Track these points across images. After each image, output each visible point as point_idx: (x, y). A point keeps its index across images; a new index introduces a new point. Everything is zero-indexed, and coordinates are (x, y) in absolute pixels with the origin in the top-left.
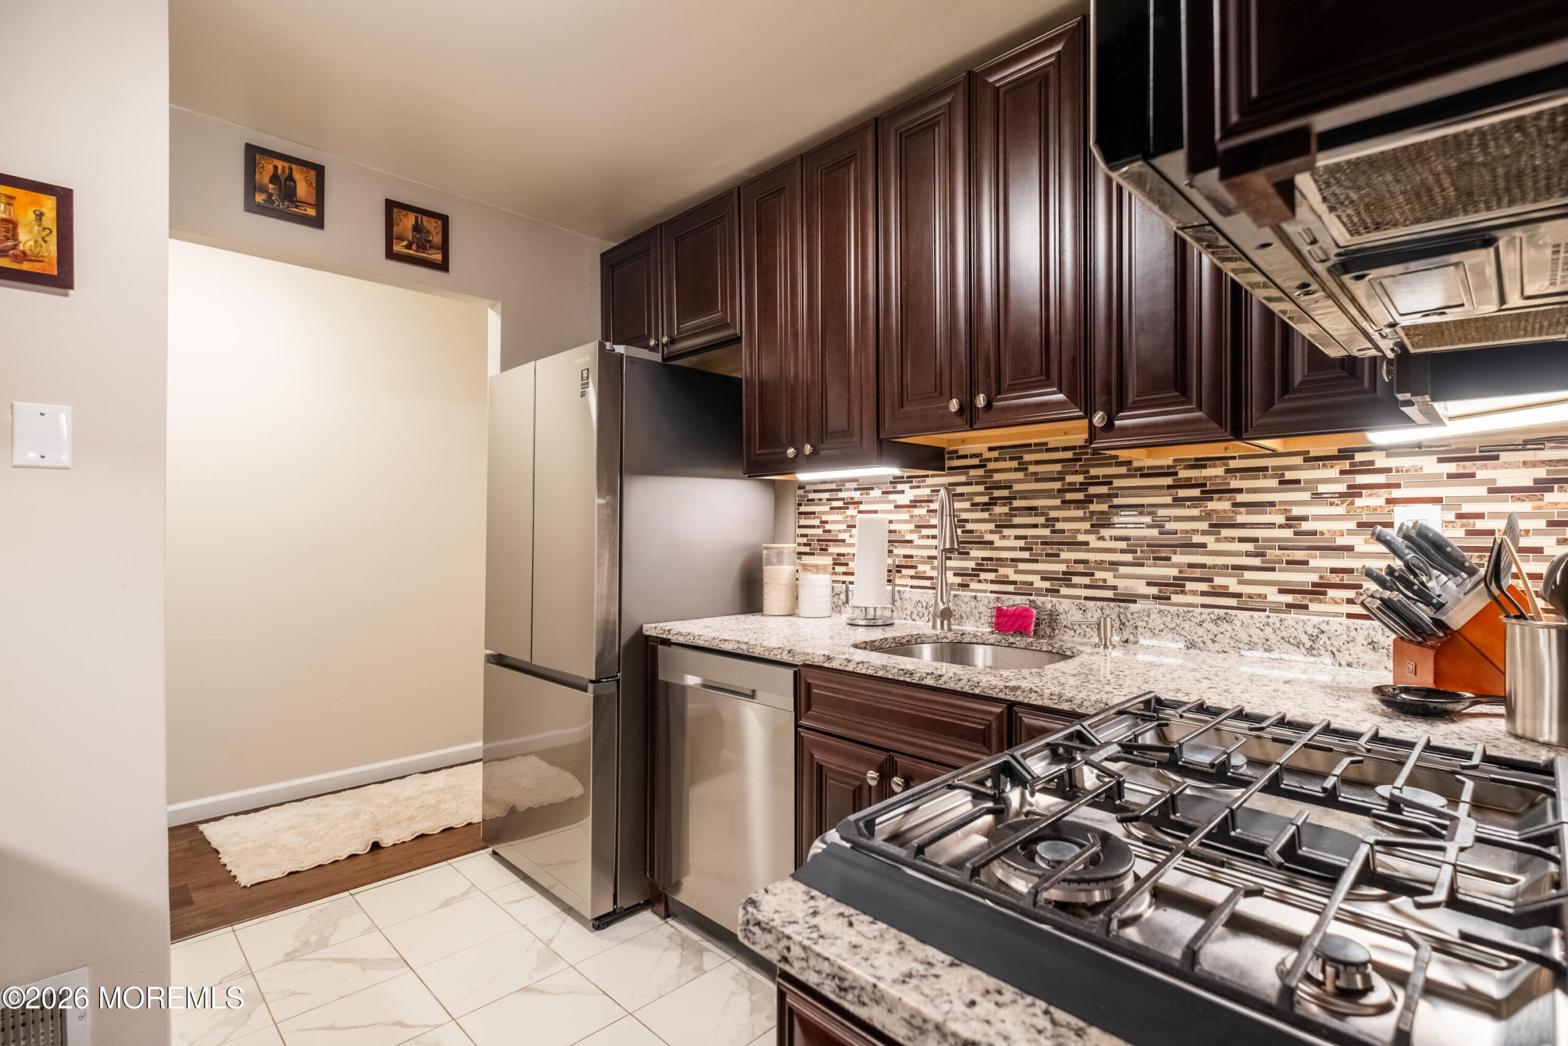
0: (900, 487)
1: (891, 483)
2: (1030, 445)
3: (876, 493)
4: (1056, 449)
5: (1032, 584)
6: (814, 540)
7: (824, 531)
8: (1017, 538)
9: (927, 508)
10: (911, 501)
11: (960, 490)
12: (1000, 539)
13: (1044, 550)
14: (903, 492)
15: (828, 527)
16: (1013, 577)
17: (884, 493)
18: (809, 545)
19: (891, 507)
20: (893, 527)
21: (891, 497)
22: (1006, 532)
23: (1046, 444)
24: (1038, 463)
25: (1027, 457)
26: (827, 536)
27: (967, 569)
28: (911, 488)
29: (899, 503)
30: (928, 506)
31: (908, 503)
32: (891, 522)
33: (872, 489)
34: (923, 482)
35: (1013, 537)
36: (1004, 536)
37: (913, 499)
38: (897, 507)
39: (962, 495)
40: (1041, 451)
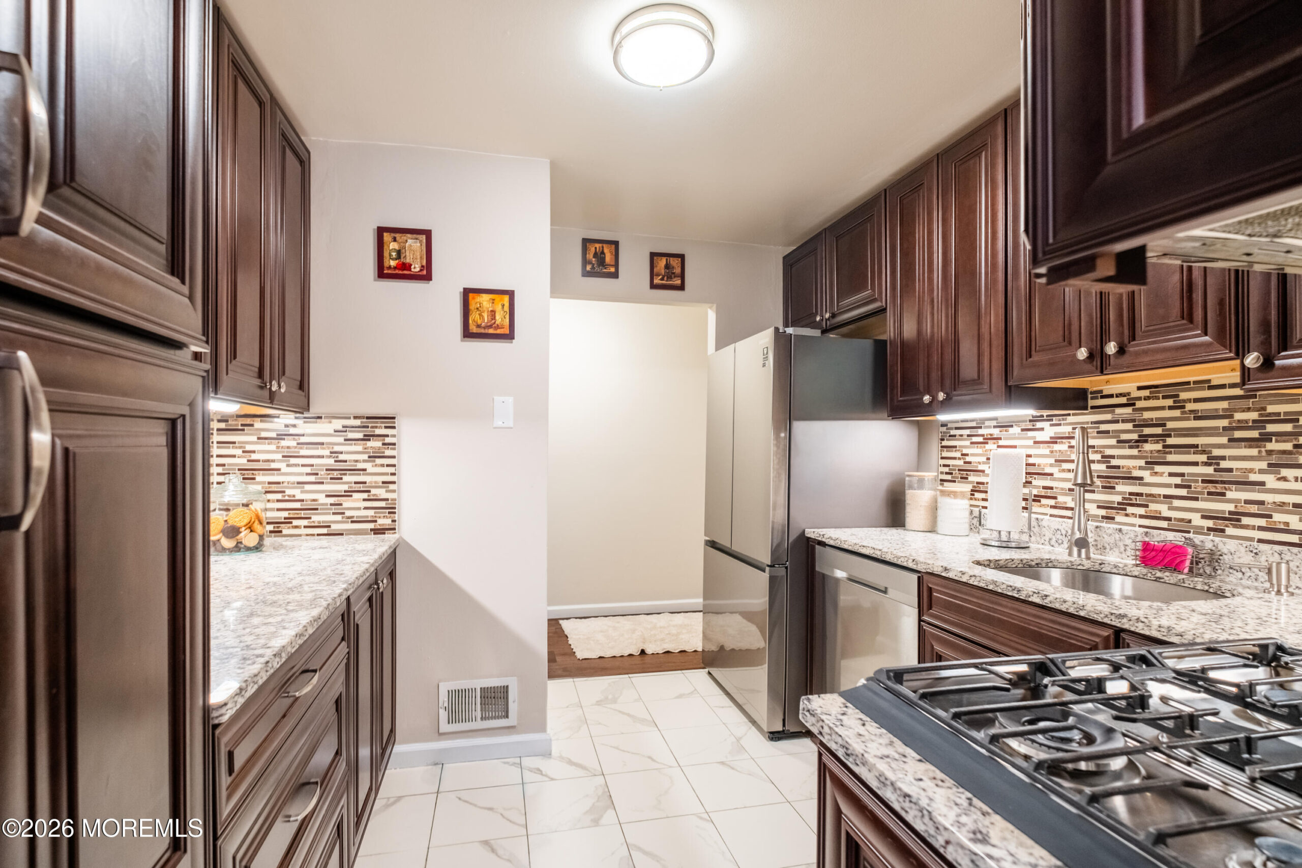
0: (1039, 425)
1: (1030, 421)
2: (1188, 383)
3: (1016, 430)
4: (1223, 386)
5: (1190, 521)
6: (955, 470)
7: (965, 463)
8: (1171, 475)
9: (1068, 445)
10: (1051, 438)
11: (1103, 427)
12: (1151, 475)
13: (1206, 488)
14: (1042, 429)
15: (968, 459)
16: (1166, 513)
17: (1023, 430)
18: (951, 474)
19: (1031, 442)
20: (1031, 461)
21: (1030, 434)
22: (1158, 468)
23: (1209, 381)
24: (1197, 400)
25: (1184, 396)
26: (968, 467)
27: (1113, 502)
28: (1052, 425)
29: (1037, 440)
30: (1070, 443)
31: (1048, 439)
32: (1029, 456)
33: (1012, 426)
34: (1063, 420)
35: (1166, 474)
36: (1156, 473)
37: (1053, 435)
38: (1035, 442)
39: (1108, 432)
40: (1203, 389)
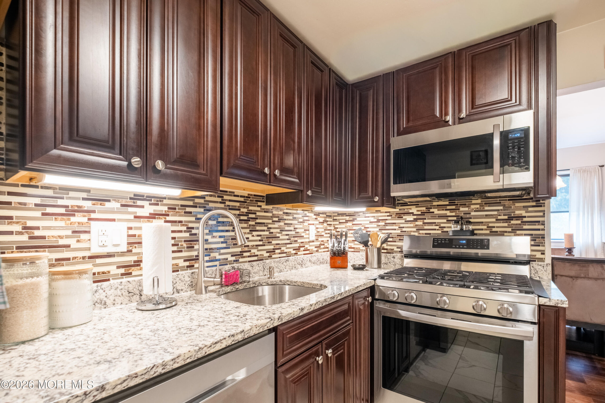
0: (139, 203)
1: (131, 198)
2: (227, 192)
3: (114, 205)
4: (237, 196)
5: (227, 259)
8: (220, 237)
9: (164, 220)
10: (150, 214)
11: (188, 209)
12: (212, 238)
13: (232, 242)
14: (143, 207)
16: (218, 257)
17: (122, 205)
19: (132, 217)
20: (131, 232)
21: (130, 209)
22: (215, 234)
23: (234, 193)
24: (230, 201)
25: (226, 197)
27: (193, 256)
28: (150, 204)
29: (138, 214)
30: (165, 218)
31: (148, 215)
32: (130, 228)
33: (109, 201)
34: (160, 201)
35: (218, 237)
36: (214, 236)
37: (152, 212)
38: (136, 217)
39: (190, 213)
40: (231, 195)
